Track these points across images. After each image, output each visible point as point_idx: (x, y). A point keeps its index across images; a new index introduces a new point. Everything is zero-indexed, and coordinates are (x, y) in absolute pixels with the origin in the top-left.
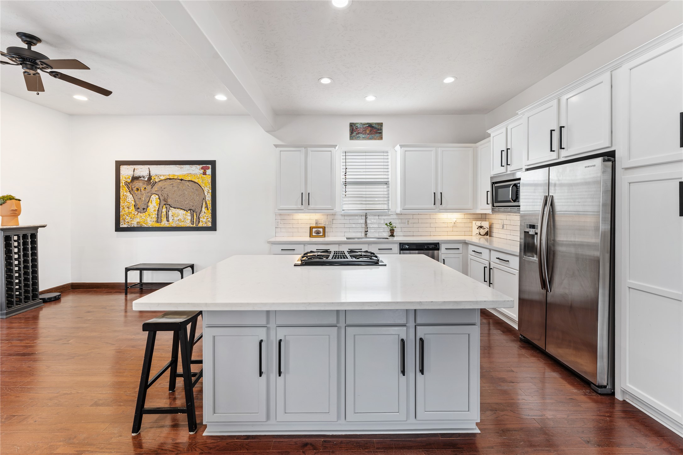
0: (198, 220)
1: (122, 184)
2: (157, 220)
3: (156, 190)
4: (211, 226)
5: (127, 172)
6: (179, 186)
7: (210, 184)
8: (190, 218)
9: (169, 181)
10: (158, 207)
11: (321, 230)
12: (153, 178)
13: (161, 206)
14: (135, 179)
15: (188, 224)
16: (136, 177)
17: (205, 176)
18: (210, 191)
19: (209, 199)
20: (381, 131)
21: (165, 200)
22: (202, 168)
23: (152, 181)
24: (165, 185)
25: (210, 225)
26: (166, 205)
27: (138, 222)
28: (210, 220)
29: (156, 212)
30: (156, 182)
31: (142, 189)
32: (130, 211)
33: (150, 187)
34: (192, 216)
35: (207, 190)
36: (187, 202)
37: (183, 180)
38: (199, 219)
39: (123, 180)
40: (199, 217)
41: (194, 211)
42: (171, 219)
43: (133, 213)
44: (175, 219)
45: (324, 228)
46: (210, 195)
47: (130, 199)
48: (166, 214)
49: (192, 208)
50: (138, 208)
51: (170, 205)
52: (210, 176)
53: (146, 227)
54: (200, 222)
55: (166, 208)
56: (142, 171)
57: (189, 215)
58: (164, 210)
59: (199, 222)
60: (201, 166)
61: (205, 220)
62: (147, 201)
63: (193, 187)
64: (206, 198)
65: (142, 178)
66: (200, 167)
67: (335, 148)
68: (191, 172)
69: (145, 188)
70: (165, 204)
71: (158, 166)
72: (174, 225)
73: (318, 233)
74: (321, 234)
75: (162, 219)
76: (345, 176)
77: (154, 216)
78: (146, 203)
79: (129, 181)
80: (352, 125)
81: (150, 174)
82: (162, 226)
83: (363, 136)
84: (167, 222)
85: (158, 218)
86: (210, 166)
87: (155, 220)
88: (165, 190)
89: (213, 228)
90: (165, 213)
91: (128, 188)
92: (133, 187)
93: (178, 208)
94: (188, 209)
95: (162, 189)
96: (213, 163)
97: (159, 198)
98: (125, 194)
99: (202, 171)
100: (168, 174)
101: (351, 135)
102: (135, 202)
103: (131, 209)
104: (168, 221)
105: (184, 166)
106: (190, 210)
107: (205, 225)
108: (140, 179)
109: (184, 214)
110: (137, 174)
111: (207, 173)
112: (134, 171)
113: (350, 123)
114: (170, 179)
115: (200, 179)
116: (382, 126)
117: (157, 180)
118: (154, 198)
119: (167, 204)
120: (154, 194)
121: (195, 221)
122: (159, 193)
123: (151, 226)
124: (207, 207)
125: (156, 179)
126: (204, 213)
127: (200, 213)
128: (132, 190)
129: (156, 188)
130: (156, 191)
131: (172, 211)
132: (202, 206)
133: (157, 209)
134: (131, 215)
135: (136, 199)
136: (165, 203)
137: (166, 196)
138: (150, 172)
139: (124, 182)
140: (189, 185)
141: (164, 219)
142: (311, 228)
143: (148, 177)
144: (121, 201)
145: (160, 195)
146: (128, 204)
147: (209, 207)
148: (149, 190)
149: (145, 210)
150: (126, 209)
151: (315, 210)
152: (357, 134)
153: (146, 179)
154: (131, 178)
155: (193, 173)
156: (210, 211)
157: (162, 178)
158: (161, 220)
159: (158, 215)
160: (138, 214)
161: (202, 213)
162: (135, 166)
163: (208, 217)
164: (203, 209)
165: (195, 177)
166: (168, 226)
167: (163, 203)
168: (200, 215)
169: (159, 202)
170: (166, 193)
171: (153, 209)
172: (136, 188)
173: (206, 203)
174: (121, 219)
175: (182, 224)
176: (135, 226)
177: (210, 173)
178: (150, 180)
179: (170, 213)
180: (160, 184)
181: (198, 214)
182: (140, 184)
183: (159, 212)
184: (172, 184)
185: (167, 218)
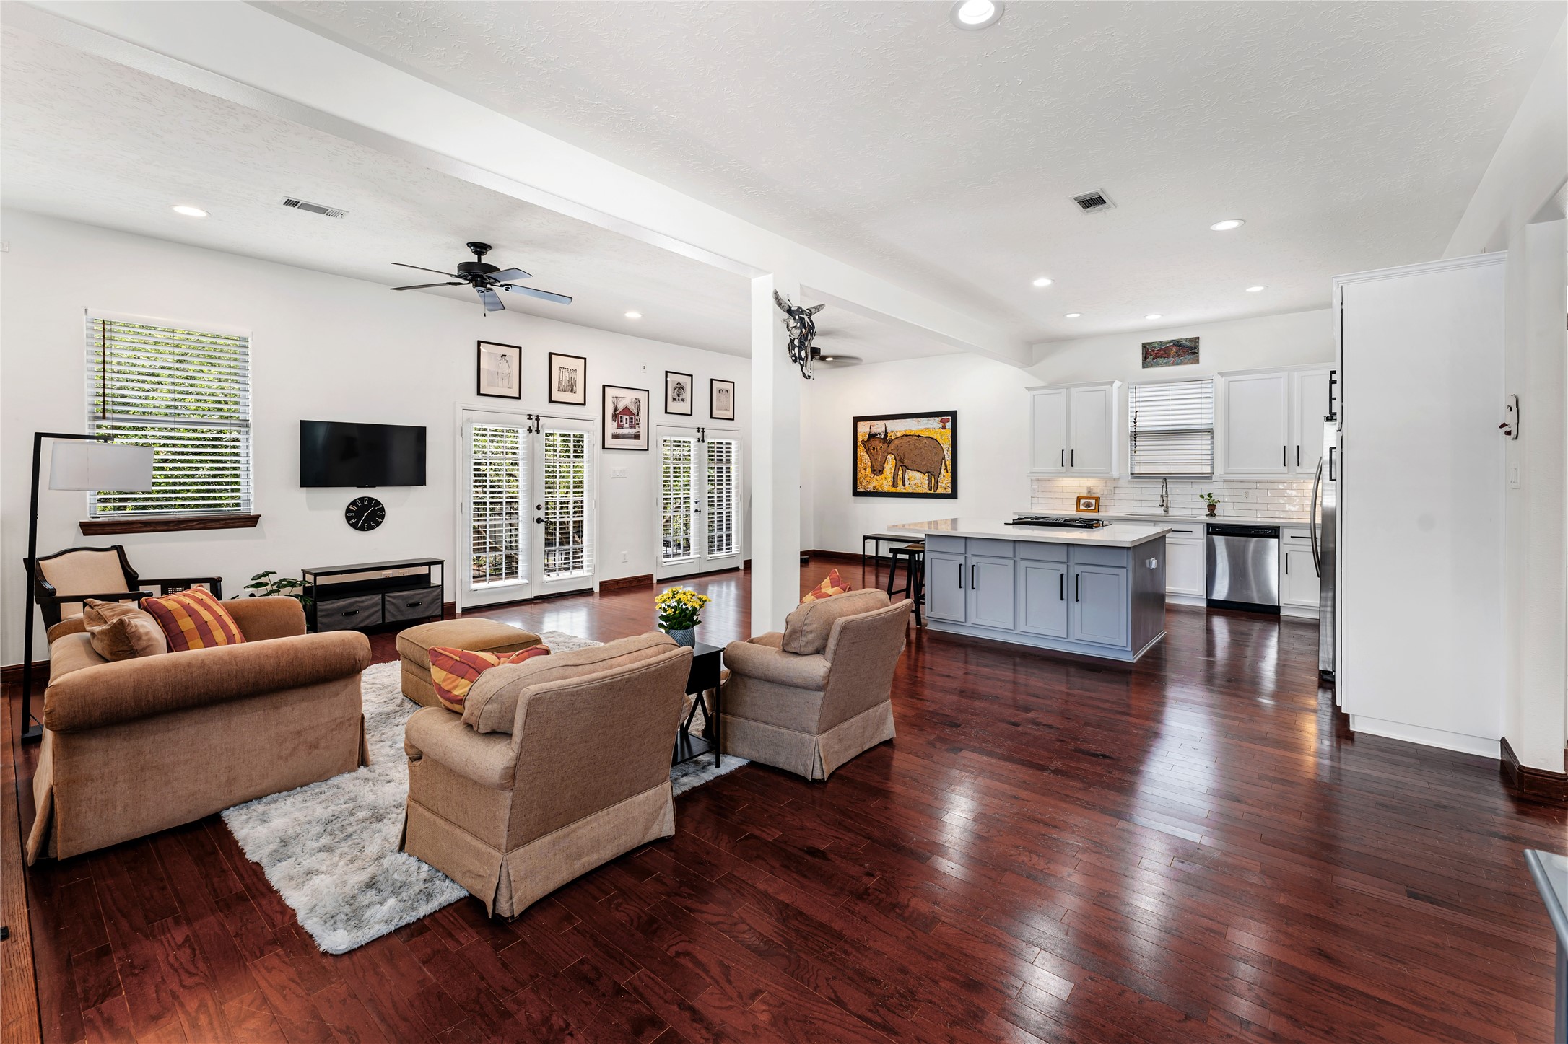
0: (935, 484)
1: (859, 443)
2: (893, 484)
3: (892, 448)
5: (864, 428)
6: (915, 443)
7: (950, 440)
8: (927, 482)
9: (905, 438)
11: (1093, 502)
12: (889, 435)
13: (897, 467)
14: (872, 436)
15: (926, 490)
16: (873, 434)
17: (944, 430)
18: (950, 449)
20: (1195, 351)
21: (902, 461)
22: (941, 421)
23: (888, 438)
24: (901, 443)
25: (949, 491)
26: (902, 466)
27: (874, 487)
28: (950, 485)
29: (892, 475)
30: (892, 440)
31: (879, 448)
33: (886, 445)
34: (930, 479)
36: (925, 463)
37: (920, 436)
38: (937, 484)
40: (937, 481)
41: (932, 474)
42: (907, 484)
44: (912, 483)
45: (1098, 500)
46: (950, 453)
48: (903, 477)
49: (930, 470)
50: (875, 470)
51: (906, 466)
52: (950, 430)
53: (882, 492)
55: (903, 469)
56: (878, 427)
57: (927, 478)
58: (900, 472)
59: (938, 487)
60: (940, 418)
61: (944, 485)
62: (883, 462)
63: (930, 444)
66: (938, 419)
67: (1112, 386)
68: (929, 426)
69: (881, 447)
71: (895, 420)
72: (910, 490)
73: (1088, 505)
74: (1093, 508)
75: (898, 482)
76: (1135, 423)
77: (890, 479)
78: (881, 464)
79: (866, 439)
80: (1145, 346)
81: (886, 430)
83: (1165, 361)
84: (903, 487)
85: (894, 481)
86: (950, 418)
87: (891, 484)
88: (902, 448)
89: (953, 495)
90: (901, 476)
91: (865, 447)
92: (870, 445)
93: (915, 470)
94: (926, 470)
95: (898, 448)
96: (953, 414)
97: (895, 458)
99: (941, 425)
101: (1143, 361)
102: (871, 463)
104: (904, 485)
105: (921, 418)
106: (928, 472)
107: (944, 491)
108: (877, 436)
110: (874, 430)
111: (947, 427)
112: (871, 428)
113: (1143, 344)
114: (906, 435)
116: (1198, 342)
118: (890, 458)
119: (904, 465)
120: (890, 453)
121: (933, 486)
122: (895, 452)
123: (886, 491)
124: (946, 469)
126: (944, 476)
127: (939, 477)
128: (869, 449)
129: (892, 446)
131: (909, 474)
132: (941, 467)
134: (867, 478)
135: (873, 460)
136: (901, 463)
137: (903, 455)
138: (886, 428)
140: (926, 442)
141: (900, 483)
142: (1079, 499)
143: (884, 433)
144: (858, 462)
145: (896, 455)
146: (865, 465)
147: (948, 469)
148: (885, 449)
149: (881, 472)
150: (863, 471)
151: (1082, 474)
152: (1153, 359)
153: (882, 437)
154: (867, 436)
155: (932, 427)
156: (950, 474)
157: (899, 434)
158: (897, 484)
159: (894, 478)
161: (941, 477)
162: (872, 422)
164: (942, 471)
166: (904, 491)
167: (899, 464)
168: (939, 479)
170: (903, 452)
172: (872, 447)
173: (945, 464)
174: (858, 482)
175: (919, 490)
176: (872, 490)
177: (950, 427)
178: (886, 439)
179: (906, 476)
180: (896, 442)
181: (936, 478)
182: (877, 442)
183: (895, 474)
184: (909, 442)
185: (904, 482)
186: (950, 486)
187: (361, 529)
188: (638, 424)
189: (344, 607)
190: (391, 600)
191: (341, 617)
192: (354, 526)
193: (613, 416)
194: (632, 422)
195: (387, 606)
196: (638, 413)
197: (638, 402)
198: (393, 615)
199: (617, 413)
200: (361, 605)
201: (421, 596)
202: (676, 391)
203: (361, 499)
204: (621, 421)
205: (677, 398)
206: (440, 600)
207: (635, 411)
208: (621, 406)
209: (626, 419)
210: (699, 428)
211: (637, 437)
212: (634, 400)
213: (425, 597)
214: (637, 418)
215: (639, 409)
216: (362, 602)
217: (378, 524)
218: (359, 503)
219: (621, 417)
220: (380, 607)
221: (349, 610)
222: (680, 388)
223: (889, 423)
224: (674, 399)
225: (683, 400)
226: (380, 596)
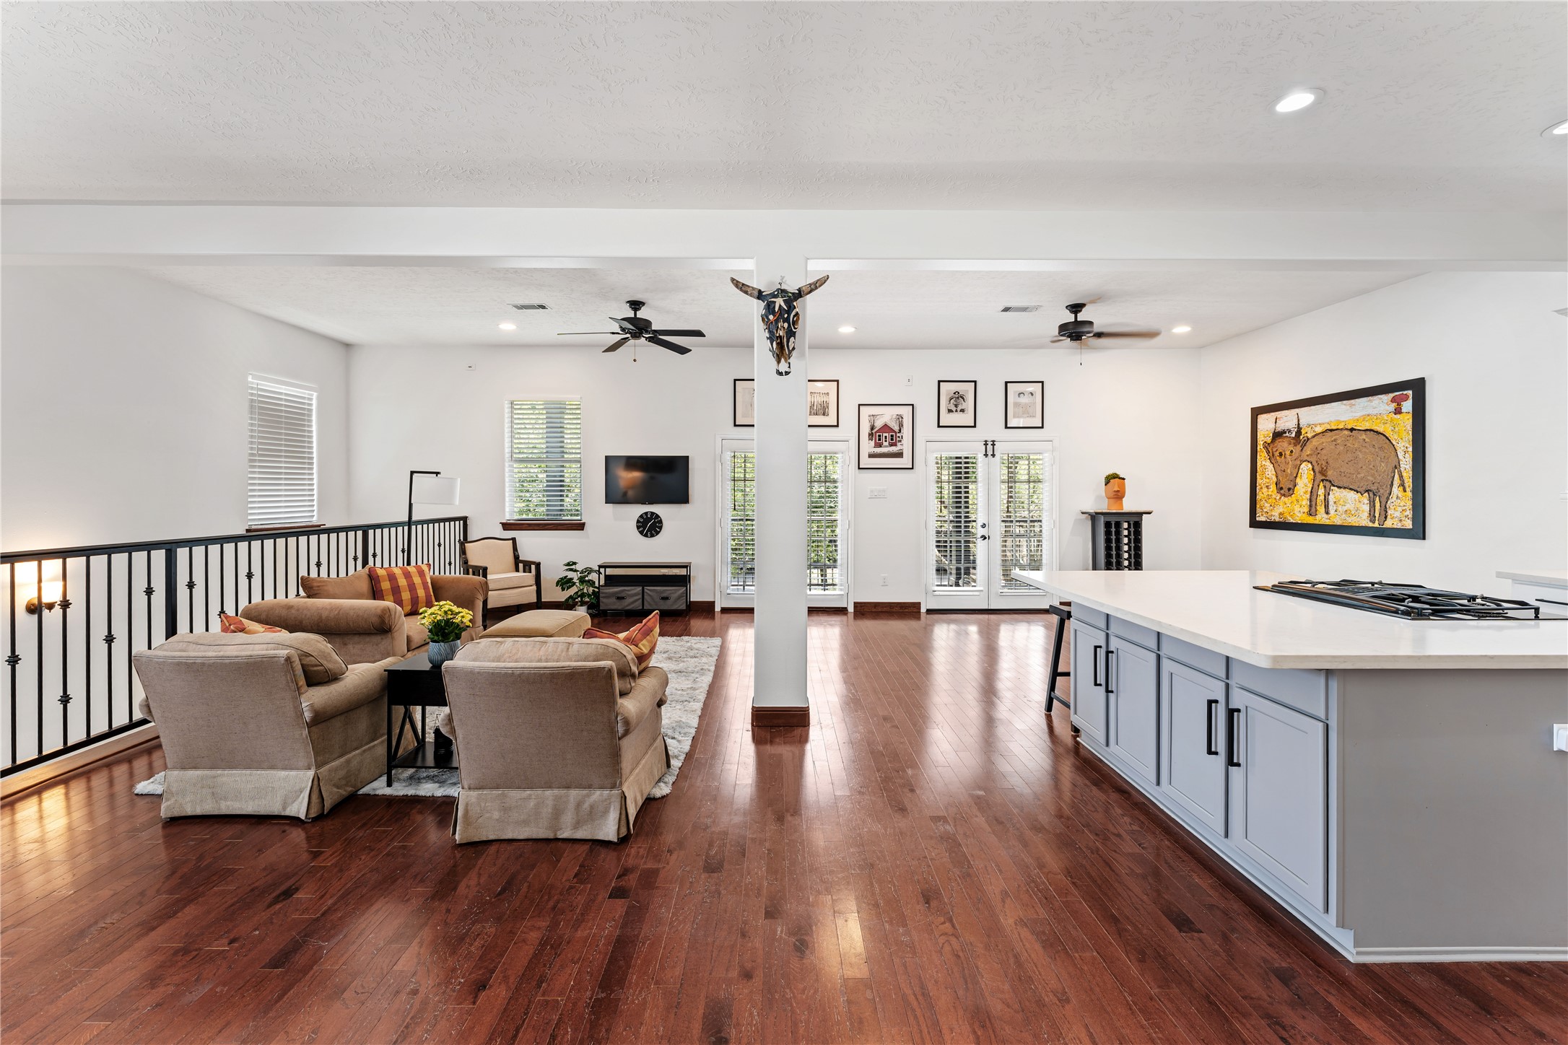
0: (1383, 513)
1: (1260, 447)
2: (1310, 510)
3: (1309, 453)
4: (1411, 527)
5: (1267, 424)
6: (1347, 443)
7: (1411, 432)
8: (1367, 508)
9: (1330, 434)
10: (1311, 486)
12: (1303, 432)
13: (1316, 483)
14: (1278, 435)
15: (1364, 521)
16: (1279, 432)
17: (1398, 416)
18: (1410, 449)
19: (1407, 467)
21: (1323, 472)
22: (1393, 400)
23: (1301, 437)
24: (1323, 443)
25: (1408, 524)
26: (1325, 482)
27: (1280, 514)
28: (1411, 514)
29: (1308, 496)
30: (1308, 439)
31: (1288, 453)
32: (1270, 493)
33: (1299, 448)
34: (1372, 503)
35: (1403, 448)
36: (1362, 475)
37: (1355, 430)
38: (1387, 512)
39: (1261, 439)
40: (1385, 506)
41: (1377, 494)
42: (1332, 509)
43: (1274, 496)
44: (1341, 509)
46: (1409, 458)
47: (1269, 473)
48: (1325, 499)
49: (1373, 488)
50: (1281, 488)
51: (1330, 481)
52: (1410, 416)
53: (1292, 523)
54: (1389, 517)
55: (1325, 487)
56: (1287, 420)
57: (1366, 501)
58: (1321, 491)
59: (1386, 517)
60: (1391, 395)
61: (1397, 514)
62: (1295, 475)
63: (1374, 443)
64: (1401, 466)
65: (1287, 434)
66: (1388, 397)
68: (1370, 411)
69: (1292, 452)
70: (1323, 480)
71: (1312, 407)
72: (1338, 521)
75: (1318, 508)
77: (1306, 502)
78: (1292, 478)
79: (1269, 440)
81: (1299, 424)
82: (1317, 522)
84: (1325, 516)
85: (1311, 506)
86: (1410, 393)
87: (1306, 509)
88: (1324, 452)
89: (1418, 531)
90: (1322, 497)
91: (1268, 452)
92: (1274, 450)
93: (1345, 488)
94: (1364, 488)
95: (1317, 451)
96: (1418, 387)
97: (1313, 469)
98: (1264, 463)
99: (1393, 406)
100: (1327, 421)
102: (1277, 477)
103: (1271, 490)
104: (1327, 513)
105: (1357, 400)
106: (1367, 491)
107: (1398, 525)
108: (1284, 435)
109: (1357, 499)
110: (1281, 426)
111: (1404, 410)
112: (1276, 423)
114: (1331, 430)
115: (1388, 425)
117: (1310, 435)
118: (1306, 468)
119: (1327, 480)
120: (1305, 461)
121: (1377, 515)
122: (1313, 459)
123: (1300, 522)
124: (1402, 485)
125: (1309, 432)
127: (1388, 499)
128: (1273, 455)
129: (1308, 450)
130: (1307, 455)
131: (1336, 494)
132: (1392, 483)
133: (1310, 489)
134: (1270, 500)
135: (1279, 472)
136: (1323, 477)
137: (1324, 463)
138: (1299, 420)
139: (1262, 443)
140: (1367, 440)
141: (1321, 509)
143: (1296, 430)
144: (1258, 477)
145: (1314, 463)
146: (1268, 480)
147: (1406, 485)
148: (1297, 455)
149: (1291, 492)
150: (1265, 490)
153: (1293, 435)
154: (1271, 435)
155: (1375, 412)
156: (1409, 494)
157: (1319, 429)
158: (1316, 511)
159: (1311, 501)
160: (1280, 498)
161: (1393, 499)
162: (1277, 413)
163: (1404, 508)
164: (1395, 490)
165: (1379, 421)
166: (1328, 522)
167: (1320, 477)
168: (1389, 502)
169: (1312, 477)
170: (1325, 458)
171: (1304, 490)
172: (1278, 452)
173: (1401, 477)
174: (1258, 506)
175: (1353, 521)
176: (1277, 520)
177: (1410, 409)
178: (1299, 437)
179: (1331, 498)
180: (1315, 442)
181: (1384, 500)
182: (1285, 444)
183: (1313, 493)
184: (1335, 440)
185: (1327, 507)
186: (1410, 516)
187: (646, 536)
188: (900, 441)
189: (617, 593)
190: (649, 592)
191: (615, 600)
192: (641, 533)
193: (869, 435)
194: (892, 439)
195: (645, 597)
196: (900, 430)
197: (900, 418)
198: (650, 604)
199: (873, 431)
200: (627, 592)
201: (670, 592)
202: (952, 401)
203: (646, 513)
204: (880, 440)
205: (954, 409)
206: (685, 598)
207: (896, 428)
208: (879, 424)
209: (886, 437)
210: (986, 441)
211: (899, 455)
212: (894, 417)
213: (673, 593)
214: (898, 435)
215: (901, 425)
216: (628, 591)
217: (658, 533)
218: (645, 517)
219: (879, 436)
220: (640, 596)
221: (620, 595)
222: (958, 397)
223: (1303, 412)
224: (950, 411)
225: (962, 411)
226: (641, 588)
